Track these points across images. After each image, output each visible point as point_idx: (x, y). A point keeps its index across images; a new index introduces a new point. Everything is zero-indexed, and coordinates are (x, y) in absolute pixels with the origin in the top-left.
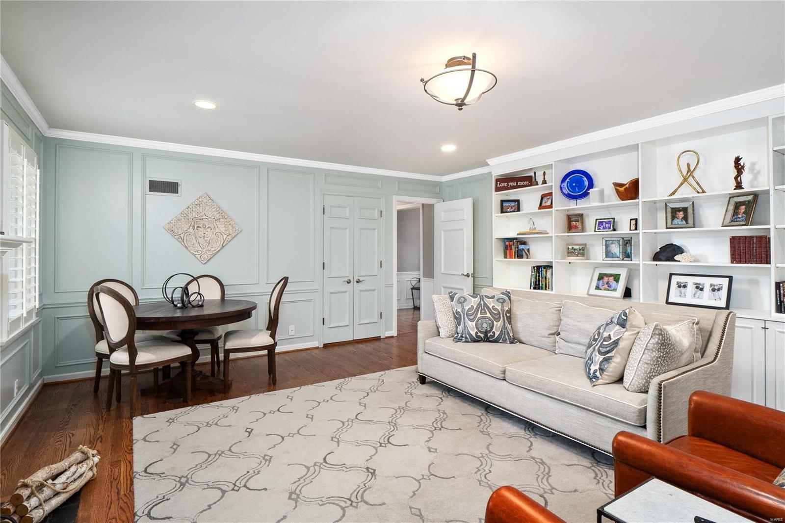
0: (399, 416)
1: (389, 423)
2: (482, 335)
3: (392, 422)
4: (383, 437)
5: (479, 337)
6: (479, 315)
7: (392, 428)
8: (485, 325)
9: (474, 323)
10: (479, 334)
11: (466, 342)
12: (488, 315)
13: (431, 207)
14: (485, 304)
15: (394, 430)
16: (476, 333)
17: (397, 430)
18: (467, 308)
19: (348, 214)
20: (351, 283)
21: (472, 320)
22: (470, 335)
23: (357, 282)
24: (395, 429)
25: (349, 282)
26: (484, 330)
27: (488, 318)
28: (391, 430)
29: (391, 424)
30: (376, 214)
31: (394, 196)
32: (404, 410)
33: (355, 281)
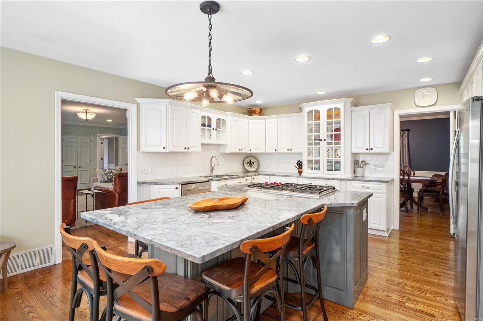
2: (109, 180)
5: (108, 181)
6: (108, 175)
8: (110, 177)
9: (106, 177)
10: (108, 180)
11: (104, 182)
12: (111, 174)
13: (118, 138)
14: (111, 171)
16: (107, 180)
18: (105, 173)
19: (75, 141)
20: (77, 168)
21: (106, 176)
22: (105, 180)
23: (79, 167)
25: (75, 167)
26: (109, 179)
27: (111, 175)
30: (88, 141)
31: (97, 134)
33: (78, 167)
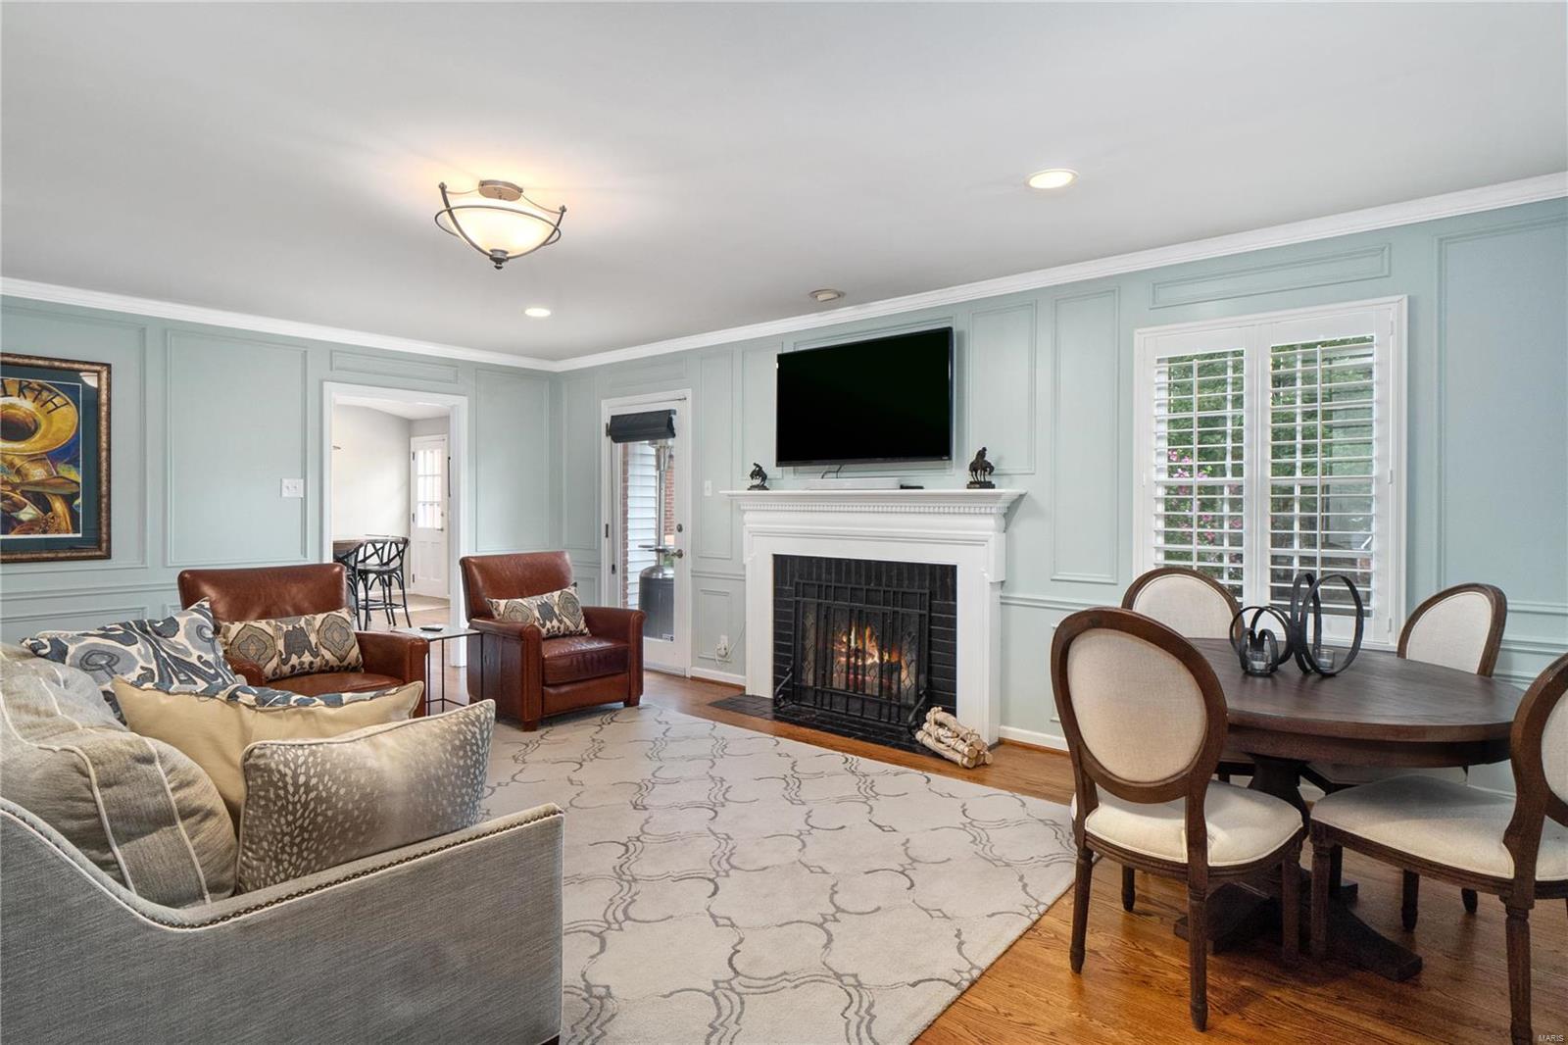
0: (617, 901)
1: (635, 880)
3: (628, 881)
4: (638, 852)
7: (624, 868)
15: (621, 866)
17: (614, 868)
24: (617, 868)
28: (627, 865)
29: (630, 878)
32: (607, 921)
